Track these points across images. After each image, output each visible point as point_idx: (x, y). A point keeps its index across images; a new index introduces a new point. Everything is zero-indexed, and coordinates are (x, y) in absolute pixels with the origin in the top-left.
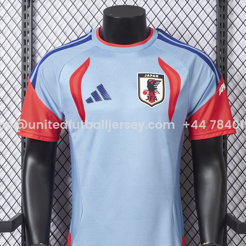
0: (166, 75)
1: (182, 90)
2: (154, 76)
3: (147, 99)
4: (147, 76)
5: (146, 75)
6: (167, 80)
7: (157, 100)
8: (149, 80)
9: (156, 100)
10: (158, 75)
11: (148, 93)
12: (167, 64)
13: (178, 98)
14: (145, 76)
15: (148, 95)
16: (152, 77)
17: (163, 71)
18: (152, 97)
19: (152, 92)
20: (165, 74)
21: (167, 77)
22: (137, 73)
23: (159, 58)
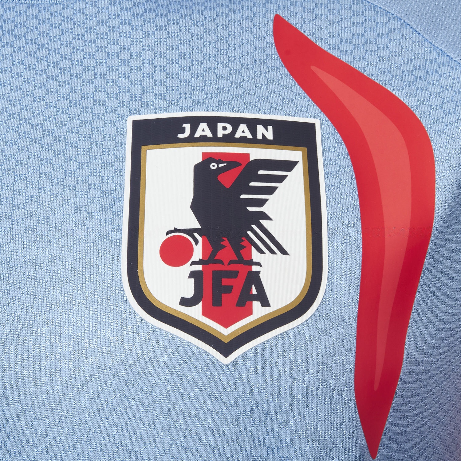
0: (330, 128)
1: (445, 220)
2: (243, 131)
3: (189, 293)
4: (194, 130)
5: (187, 126)
6: (334, 156)
7: (265, 303)
8: (208, 158)
9: (256, 305)
10: (270, 128)
11: (198, 253)
12: (335, 53)
13: (423, 278)
14: (180, 136)
15: (199, 268)
16: (229, 139)
17: (304, 100)
18: (225, 282)
19: (226, 242)
20: (324, 118)
21: (338, 136)
22: (124, 118)
23: (279, 22)
